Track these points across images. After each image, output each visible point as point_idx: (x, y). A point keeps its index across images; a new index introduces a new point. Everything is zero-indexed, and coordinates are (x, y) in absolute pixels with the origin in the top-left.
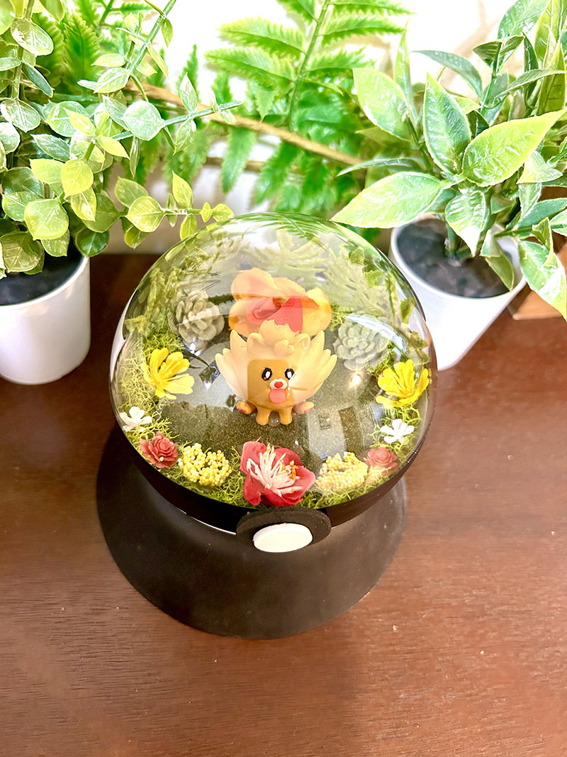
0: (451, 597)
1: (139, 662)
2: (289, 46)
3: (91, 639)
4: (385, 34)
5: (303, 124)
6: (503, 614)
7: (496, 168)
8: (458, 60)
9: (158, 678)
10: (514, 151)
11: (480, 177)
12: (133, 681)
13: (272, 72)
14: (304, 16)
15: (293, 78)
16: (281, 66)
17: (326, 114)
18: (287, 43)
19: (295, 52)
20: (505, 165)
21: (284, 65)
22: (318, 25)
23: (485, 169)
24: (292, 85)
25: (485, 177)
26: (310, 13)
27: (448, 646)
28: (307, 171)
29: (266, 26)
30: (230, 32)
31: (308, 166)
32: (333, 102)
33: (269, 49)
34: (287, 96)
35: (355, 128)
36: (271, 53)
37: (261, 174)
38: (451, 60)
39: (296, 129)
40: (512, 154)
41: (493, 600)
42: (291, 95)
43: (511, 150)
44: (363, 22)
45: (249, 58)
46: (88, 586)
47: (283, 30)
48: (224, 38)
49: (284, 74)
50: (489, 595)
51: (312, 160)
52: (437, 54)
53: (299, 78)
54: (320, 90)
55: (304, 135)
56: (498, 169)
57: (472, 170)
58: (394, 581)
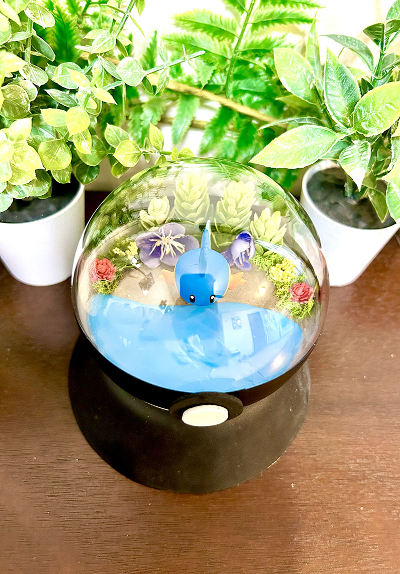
0: (339, 463)
1: (90, 502)
2: (226, 31)
3: (55, 482)
4: (301, 23)
5: (237, 92)
6: (380, 478)
7: (378, 121)
8: (355, 42)
9: (104, 515)
10: (392, 107)
11: (366, 129)
12: (85, 517)
13: (213, 51)
14: (237, 8)
15: (229, 56)
16: (220, 47)
17: (254, 85)
18: (225, 29)
19: (231, 36)
20: (385, 119)
21: (222, 47)
22: (249, 15)
23: (370, 123)
24: (229, 62)
25: (370, 129)
26: (242, 6)
27: (335, 502)
28: (241, 129)
29: (209, 16)
30: (181, 20)
31: (241, 125)
32: (260, 76)
33: (211, 34)
34: (225, 70)
35: (276, 95)
36: (213, 37)
37: (205, 131)
38: (350, 42)
39: (231, 96)
40: (391, 110)
41: (373, 468)
42: (227, 69)
43: (390, 106)
44: (284, 14)
45: (195, 40)
46: (55, 441)
47: (222, 19)
48: (177, 25)
49: (223, 53)
50: (370, 464)
51: (244, 120)
52: (339, 37)
53: (233, 56)
54: (251, 66)
55: (238, 101)
56: (380, 122)
57: (361, 124)
58: (294, 449)
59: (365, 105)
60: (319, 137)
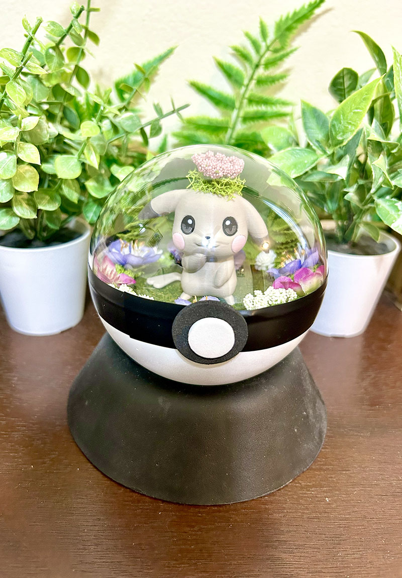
2: (221, 127)
7: (350, 127)
10: (358, 110)
11: (341, 139)
19: (225, 129)
20: (355, 122)
23: (343, 132)
25: (344, 137)
26: (233, 106)
40: (358, 113)
43: (356, 111)
44: (265, 112)
45: (197, 137)
56: (352, 127)
57: (336, 138)
58: (323, 465)
59: (337, 118)
60: (304, 156)
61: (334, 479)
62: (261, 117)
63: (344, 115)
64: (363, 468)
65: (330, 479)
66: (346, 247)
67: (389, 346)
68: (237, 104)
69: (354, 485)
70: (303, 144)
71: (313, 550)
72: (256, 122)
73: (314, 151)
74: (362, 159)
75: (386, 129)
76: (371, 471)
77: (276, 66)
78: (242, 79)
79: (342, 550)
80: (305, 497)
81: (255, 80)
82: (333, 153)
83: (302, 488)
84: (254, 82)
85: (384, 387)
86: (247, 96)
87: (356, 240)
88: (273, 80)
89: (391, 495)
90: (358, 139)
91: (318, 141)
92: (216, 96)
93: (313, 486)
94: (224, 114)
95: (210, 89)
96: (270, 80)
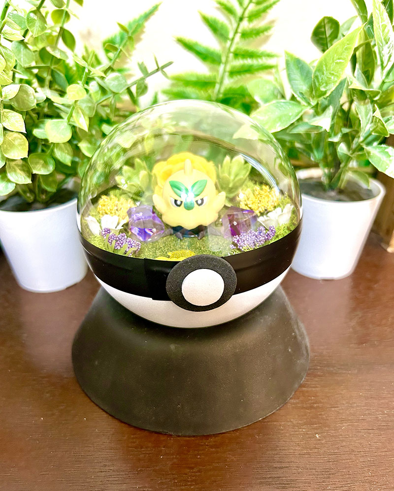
7: (332, 78)
10: (341, 61)
11: (325, 90)
19: (213, 84)
20: (337, 72)
23: (326, 83)
25: (328, 88)
26: (219, 61)
43: (338, 61)
56: (334, 77)
57: (319, 89)
58: (314, 403)
59: (319, 69)
60: (288, 108)
61: (324, 416)
62: (248, 70)
63: (326, 66)
64: (351, 404)
65: (320, 416)
66: (333, 194)
67: (375, 286)
68: (223, 59)
69: (342, 421)
70: (288, 96)
71: (304, 485)
72: (242, 75)
73: (299, 102)
74: (346, 107)
75: (368, 77)
76: (358, 406)
77: (259, 18)
78: (227, 32)
79: (331, 483)
80: (297, 434)
81: (240, 33)
82: (318, 104)
83: (294, 426)
84: (238, 35)
85: (371, 326)
86: (232, 50)
87: (342, 187)
88: (257, 32)
89: (377, 429)
90: (342, 89)
91: (301, 93)
92: (203, 51)
93: (305, 424)
94: (211, 69)
95: (196, 44)
96: (255, 32)
